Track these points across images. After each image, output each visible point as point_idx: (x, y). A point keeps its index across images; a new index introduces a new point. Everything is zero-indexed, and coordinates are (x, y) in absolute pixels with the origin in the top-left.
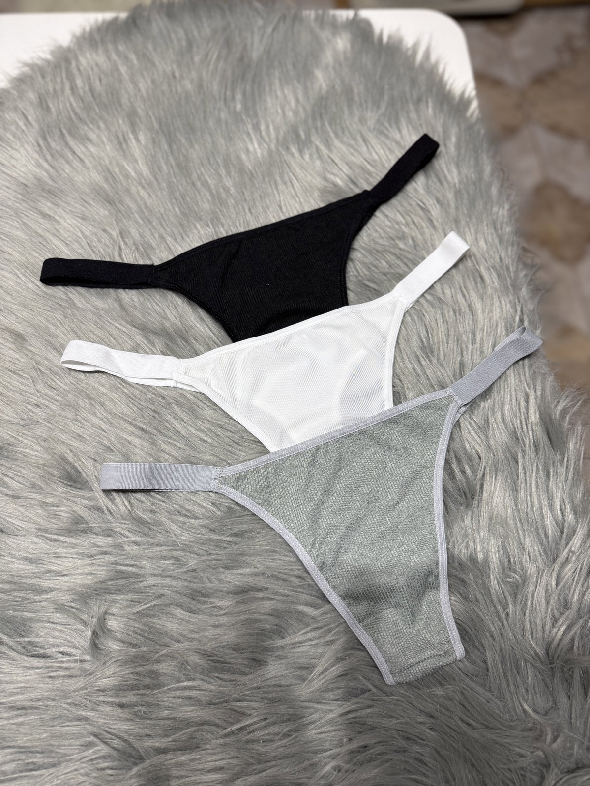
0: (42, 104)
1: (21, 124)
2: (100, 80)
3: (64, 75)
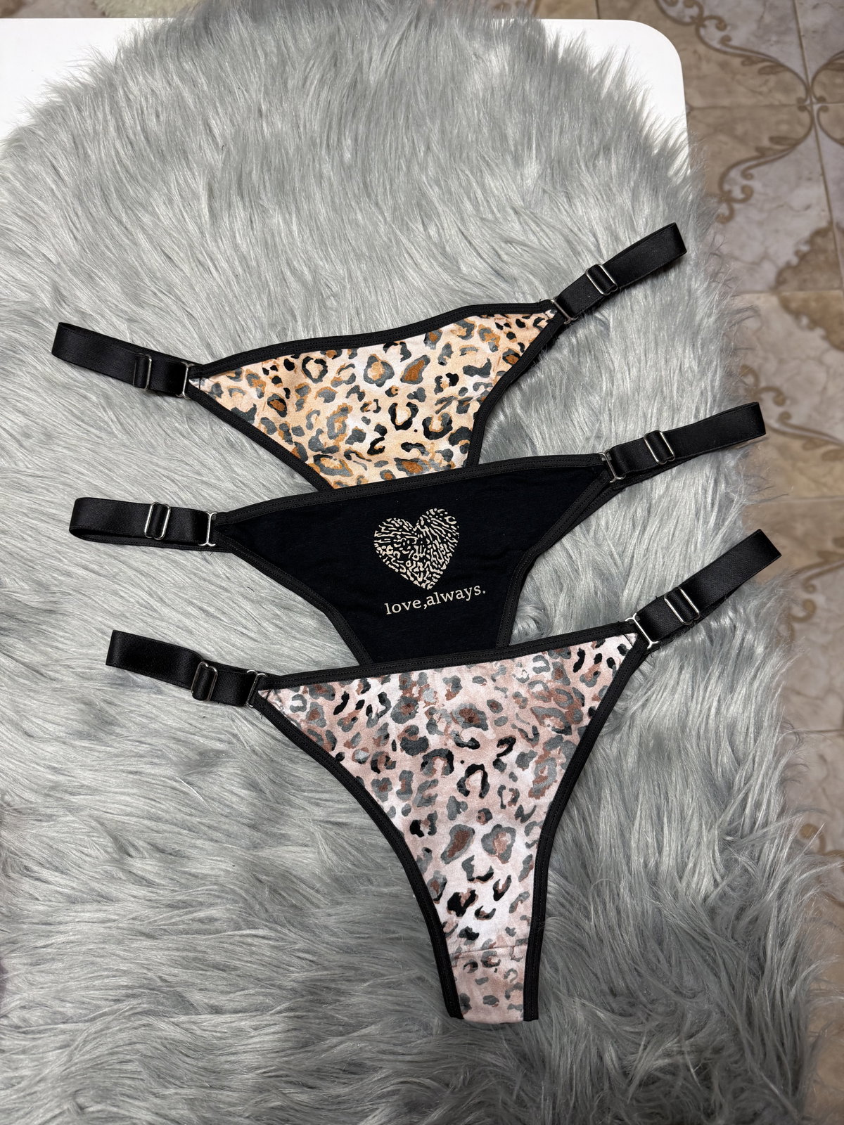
0: (78, 148)
1: (49, 181)
2: (158, 116)
3: (107, 108)
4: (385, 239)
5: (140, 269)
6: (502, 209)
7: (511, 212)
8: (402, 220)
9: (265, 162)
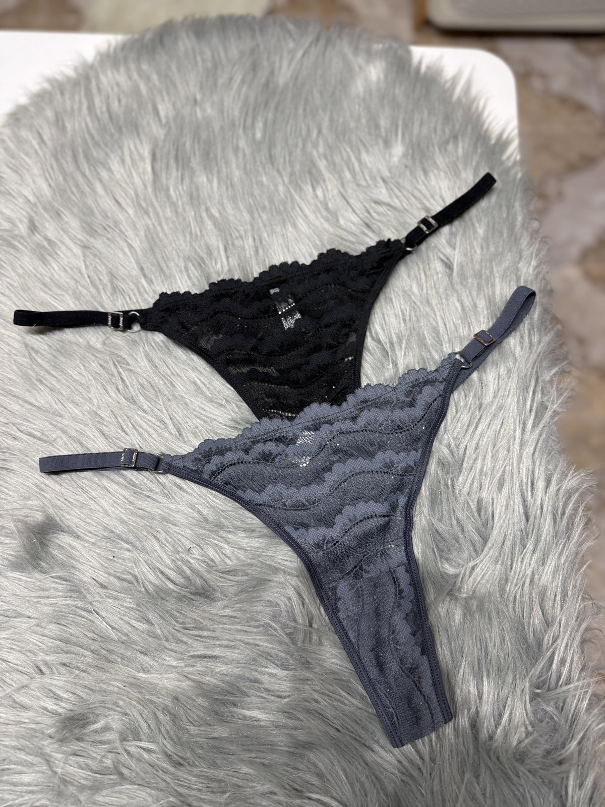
0: (59, 123)
2: (119, 101)
3: (83, 93)
4: (283, 196)
5: (95, 210)
6: (373, 178)
7: (380, 181)
8: (297, 183)
9: (196, 136)
